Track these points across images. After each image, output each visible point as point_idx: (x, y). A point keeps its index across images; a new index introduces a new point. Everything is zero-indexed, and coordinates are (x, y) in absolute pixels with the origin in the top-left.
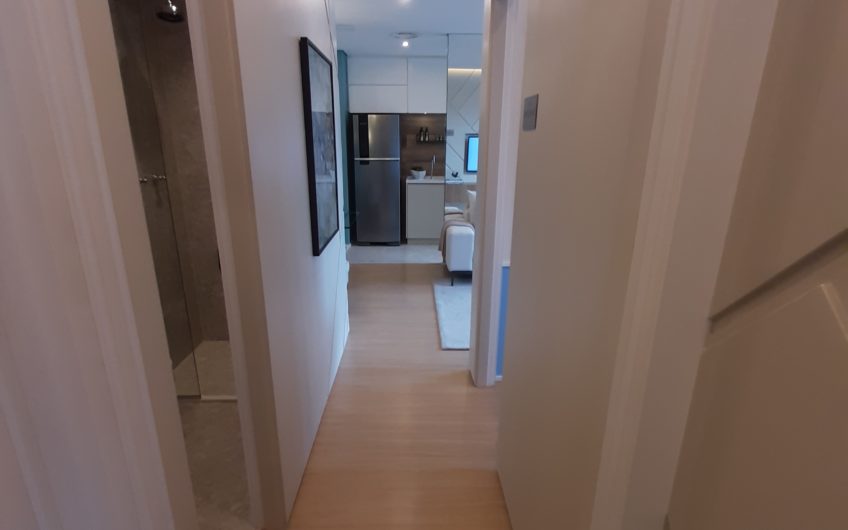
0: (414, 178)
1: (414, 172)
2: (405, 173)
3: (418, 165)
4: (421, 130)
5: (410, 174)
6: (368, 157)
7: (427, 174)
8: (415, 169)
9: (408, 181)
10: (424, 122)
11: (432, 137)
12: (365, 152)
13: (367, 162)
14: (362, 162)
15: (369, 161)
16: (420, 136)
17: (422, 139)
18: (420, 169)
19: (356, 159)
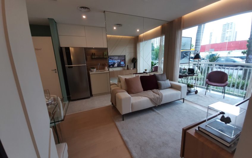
0: (92, 72)
2: (89, 70)
6: (72, 65)
7: (97, 70)
8: (92, 68)
9: (90, 73)
10: (93, 51)
11: (97, 57)
12: (70, 62)
13: (72, 67)
14: (69, 67)
15: (72, 66)
16: (92, 56)
17: (93, 57)
18: (94, 68)
19: (66, 66)
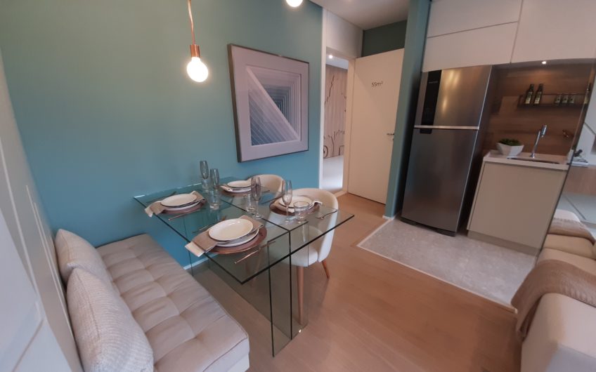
0: (500, 153)
1: (503, 147)
2: (487, 145)
3: (511, 137)
4: (531, 88)
5: (495, 148)
6: (432, 124)
7: (524, 150)
8: (505, 142)
9: (487, 158)
10: (538, 78)
11: (547, 99)
12: (429, 117)
13: (429, 131)
14: (422, 131)
15: (431, 129)
16: (526, 98)
17: (528, 101)
18: (515, 143)
19: (415, 126)
